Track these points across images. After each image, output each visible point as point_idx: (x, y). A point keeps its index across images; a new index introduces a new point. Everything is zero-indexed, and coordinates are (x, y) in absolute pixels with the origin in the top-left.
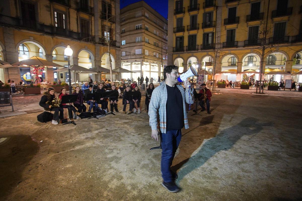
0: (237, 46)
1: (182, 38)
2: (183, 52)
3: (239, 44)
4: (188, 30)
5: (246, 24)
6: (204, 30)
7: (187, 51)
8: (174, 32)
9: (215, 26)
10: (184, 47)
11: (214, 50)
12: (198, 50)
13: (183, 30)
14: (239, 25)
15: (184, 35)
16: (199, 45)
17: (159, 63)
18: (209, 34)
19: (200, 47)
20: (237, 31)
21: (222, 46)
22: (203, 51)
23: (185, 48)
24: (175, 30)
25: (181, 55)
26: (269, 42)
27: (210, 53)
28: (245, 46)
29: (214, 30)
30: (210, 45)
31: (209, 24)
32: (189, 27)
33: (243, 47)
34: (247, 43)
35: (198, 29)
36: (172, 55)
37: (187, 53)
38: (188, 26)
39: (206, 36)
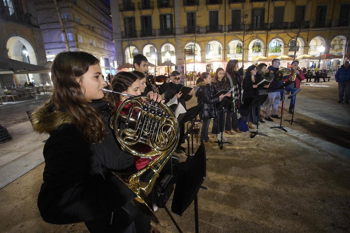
0: (199, 32)
1: (132, 20)
2: (136, 39)
3: (201, 30)
4: (139, 9)
5: (205, 7)
6: (160, 10)
7: (141, 38)
8: (121, 11)
9: (173, 7)
10: (137, 31)
11: (174, 36)
12: (155, 35)
13: (133, 9)
14: (199, 7)
15: (134, 14)
16: (156, 29)
17: (98, 54)
18: (167, 16)
19: (157, 32)
20: (197, 14)
21: (183, 31)
22: (161, 37)
23: (138, 34)
24: (122, 7)
25: (134, 42)
26: (229, 30)
27: (170, 40)
28: (207, 32)
29: (172, 12)
30: (170, 30)
31: (166, 3)
32: (141, 5)
33: (206, 33)
34: (209, 29)
35: (153, 8)
36: (121, 42)
37: (141, 39)
38: (138, 3)
39: (163, 18)
